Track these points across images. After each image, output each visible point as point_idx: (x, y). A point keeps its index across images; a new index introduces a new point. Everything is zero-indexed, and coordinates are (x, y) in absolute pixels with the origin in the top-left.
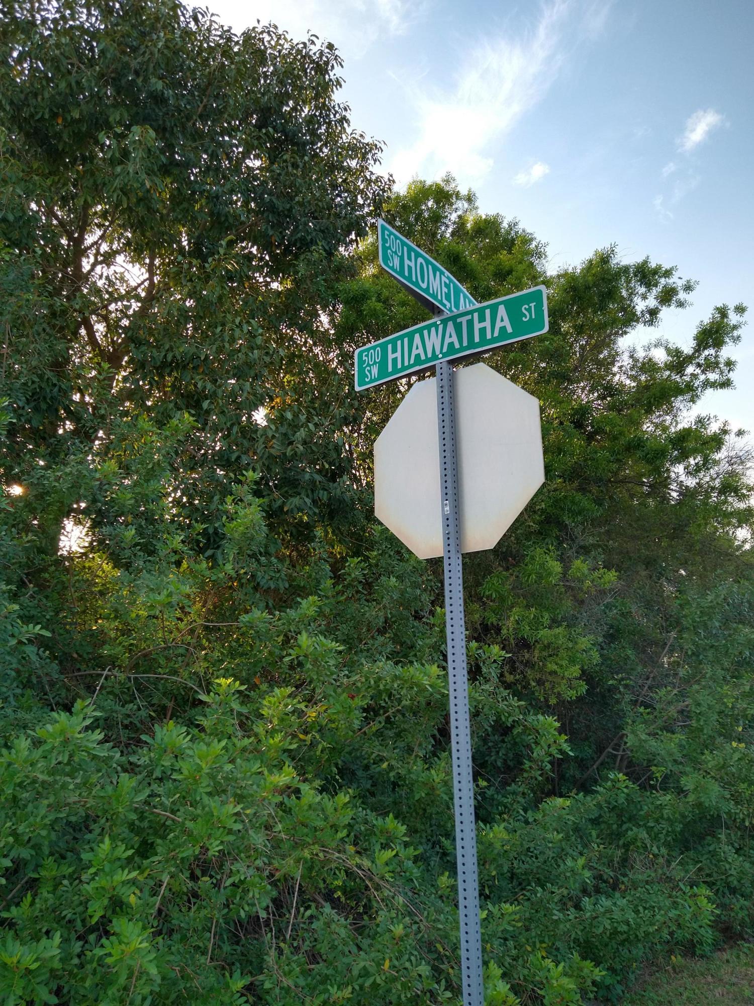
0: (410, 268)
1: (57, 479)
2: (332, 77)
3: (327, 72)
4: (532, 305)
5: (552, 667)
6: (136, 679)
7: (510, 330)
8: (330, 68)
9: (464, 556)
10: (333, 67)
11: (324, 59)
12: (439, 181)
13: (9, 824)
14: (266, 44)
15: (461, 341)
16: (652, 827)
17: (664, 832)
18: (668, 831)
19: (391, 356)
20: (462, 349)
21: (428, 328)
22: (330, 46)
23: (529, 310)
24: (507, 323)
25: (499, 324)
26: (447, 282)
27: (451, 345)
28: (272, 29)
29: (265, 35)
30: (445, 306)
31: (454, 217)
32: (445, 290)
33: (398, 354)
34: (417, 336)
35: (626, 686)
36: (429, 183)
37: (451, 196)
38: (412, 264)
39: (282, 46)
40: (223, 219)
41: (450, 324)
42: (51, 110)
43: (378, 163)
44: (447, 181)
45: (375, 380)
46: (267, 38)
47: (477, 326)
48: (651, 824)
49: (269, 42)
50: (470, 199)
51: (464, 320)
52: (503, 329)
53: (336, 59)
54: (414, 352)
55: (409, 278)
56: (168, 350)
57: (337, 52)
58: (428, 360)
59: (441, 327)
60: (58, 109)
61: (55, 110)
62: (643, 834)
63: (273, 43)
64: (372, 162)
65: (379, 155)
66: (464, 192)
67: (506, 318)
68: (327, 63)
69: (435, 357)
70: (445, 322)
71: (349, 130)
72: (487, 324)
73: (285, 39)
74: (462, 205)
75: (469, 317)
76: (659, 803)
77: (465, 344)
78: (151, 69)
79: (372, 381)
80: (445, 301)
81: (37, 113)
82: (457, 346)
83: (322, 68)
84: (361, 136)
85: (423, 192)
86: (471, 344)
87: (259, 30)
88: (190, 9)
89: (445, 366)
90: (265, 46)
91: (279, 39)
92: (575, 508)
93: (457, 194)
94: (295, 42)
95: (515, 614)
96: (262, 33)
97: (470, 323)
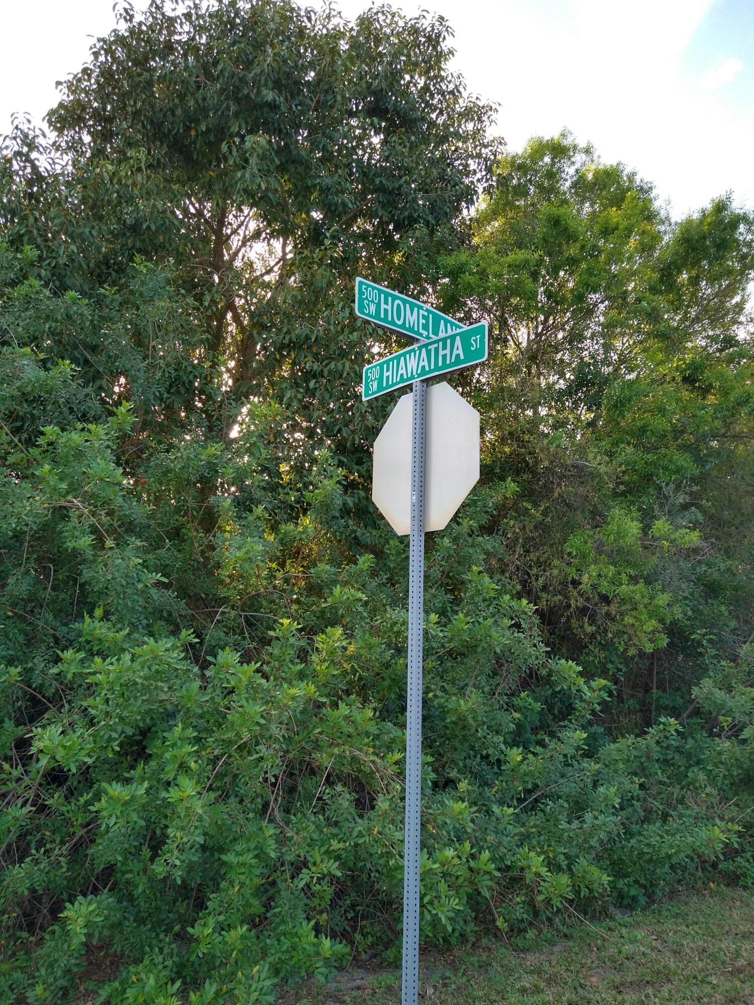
0: (386, 311)
1: (172, 461)
2: (444, 48)
3: (438, 43)
4: (478, 337)
5: (628, 620)
6: (246, 617)
7: (462, 357)
8: (441, 40)
9: (427, 534)
10: (444, 38)
11: (436, 31)
12: (556, 137)
13: (118, 711)
14: (382, 23)
15: (430, 366)
16: (711, 771)
17: (721, 775)
18: (725, 775)
19: (386, 374)
20: (431, 371)
21: (409, 352)
22: (442, 18)
23: (475, 341)
24: (461, 351)
25: (455, 352)
26: (426, 314)
27: (423, 367)
28: (386, 9)
29: (380, 15)
30: (421, 335)
31: (571, 171)
32: (422, 321)
33: (390, 373)
34: (402, 358)
35: (710, 641)
36: (547, 138)
37: (569, 149)
38: (389, 307)
39: (396, 23)
40: (333, 209)
41: (424, 350)
42: (185, 124)
43: (493, 124)
44: (563, 135)
45: (376, 393)
46: (381, 17)
47: (441, 353)
48: (710, 767)
49: (384, 21)
50: (588, 151)
51: (432, 347)
52: (458, 356)
53: (447, 30)
54: (400, 372)
55: (385, 320)
56: (286, 333)
57: (447, 24)
58: (408, 379)
59: (418, 352)
60: (191, 123)
61: (188, 124)
62: (702, 776)
63: (388, 21)
64: (488, 123)
65: (494, 116)
66: (582, 144)
67: (460, 347)
68: (438, 35)
69: (413, 377)
70: (420, 348)
71: (465, 94)
72: (448, 351)
73: (399, 16)
74: (579, 158)
75: (436, 345)
76: (719, 749)
77: (432, 367)
78: (263, 82)
79: (373, 393)
80: (421, 331)
81: (174, 128)
82: (427, 369)
83: (434, 40)
84: (477, 98)
85: (541, 148)
86: (437, 368)
87: (375, 11)
88: (303, 8)
89: (418, 383)
90: (381, 25)
91: (393, 17)
92: (672, 467)
93: (575, 147)
94: (408, 18)
95: (593, 570)
96: (376, 13)
97: (437, 350)
